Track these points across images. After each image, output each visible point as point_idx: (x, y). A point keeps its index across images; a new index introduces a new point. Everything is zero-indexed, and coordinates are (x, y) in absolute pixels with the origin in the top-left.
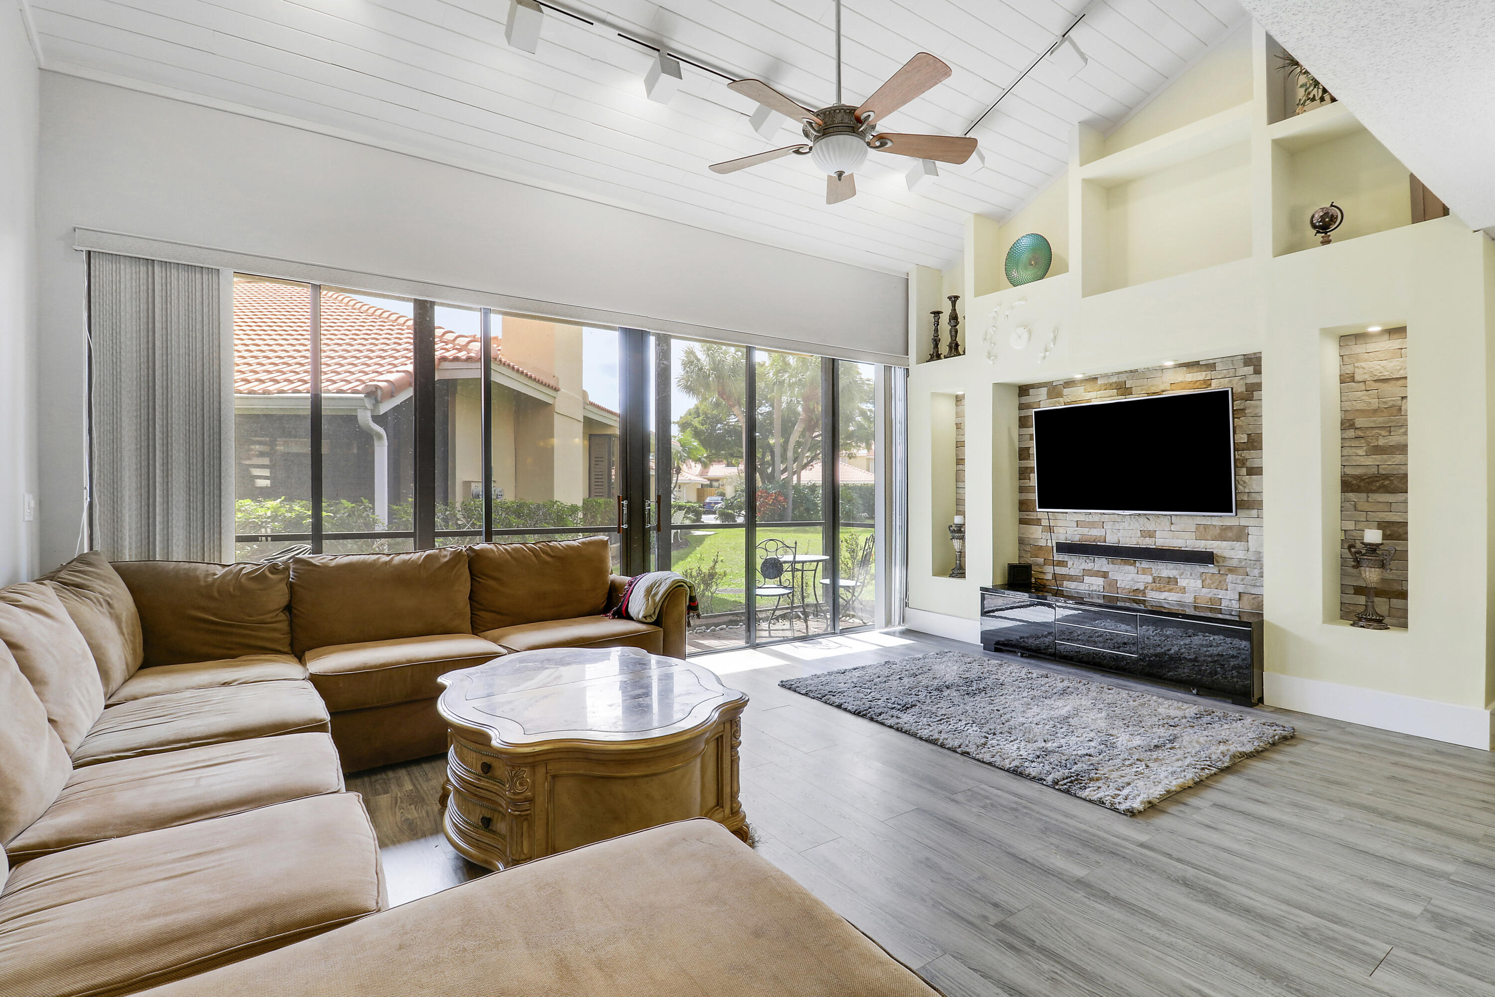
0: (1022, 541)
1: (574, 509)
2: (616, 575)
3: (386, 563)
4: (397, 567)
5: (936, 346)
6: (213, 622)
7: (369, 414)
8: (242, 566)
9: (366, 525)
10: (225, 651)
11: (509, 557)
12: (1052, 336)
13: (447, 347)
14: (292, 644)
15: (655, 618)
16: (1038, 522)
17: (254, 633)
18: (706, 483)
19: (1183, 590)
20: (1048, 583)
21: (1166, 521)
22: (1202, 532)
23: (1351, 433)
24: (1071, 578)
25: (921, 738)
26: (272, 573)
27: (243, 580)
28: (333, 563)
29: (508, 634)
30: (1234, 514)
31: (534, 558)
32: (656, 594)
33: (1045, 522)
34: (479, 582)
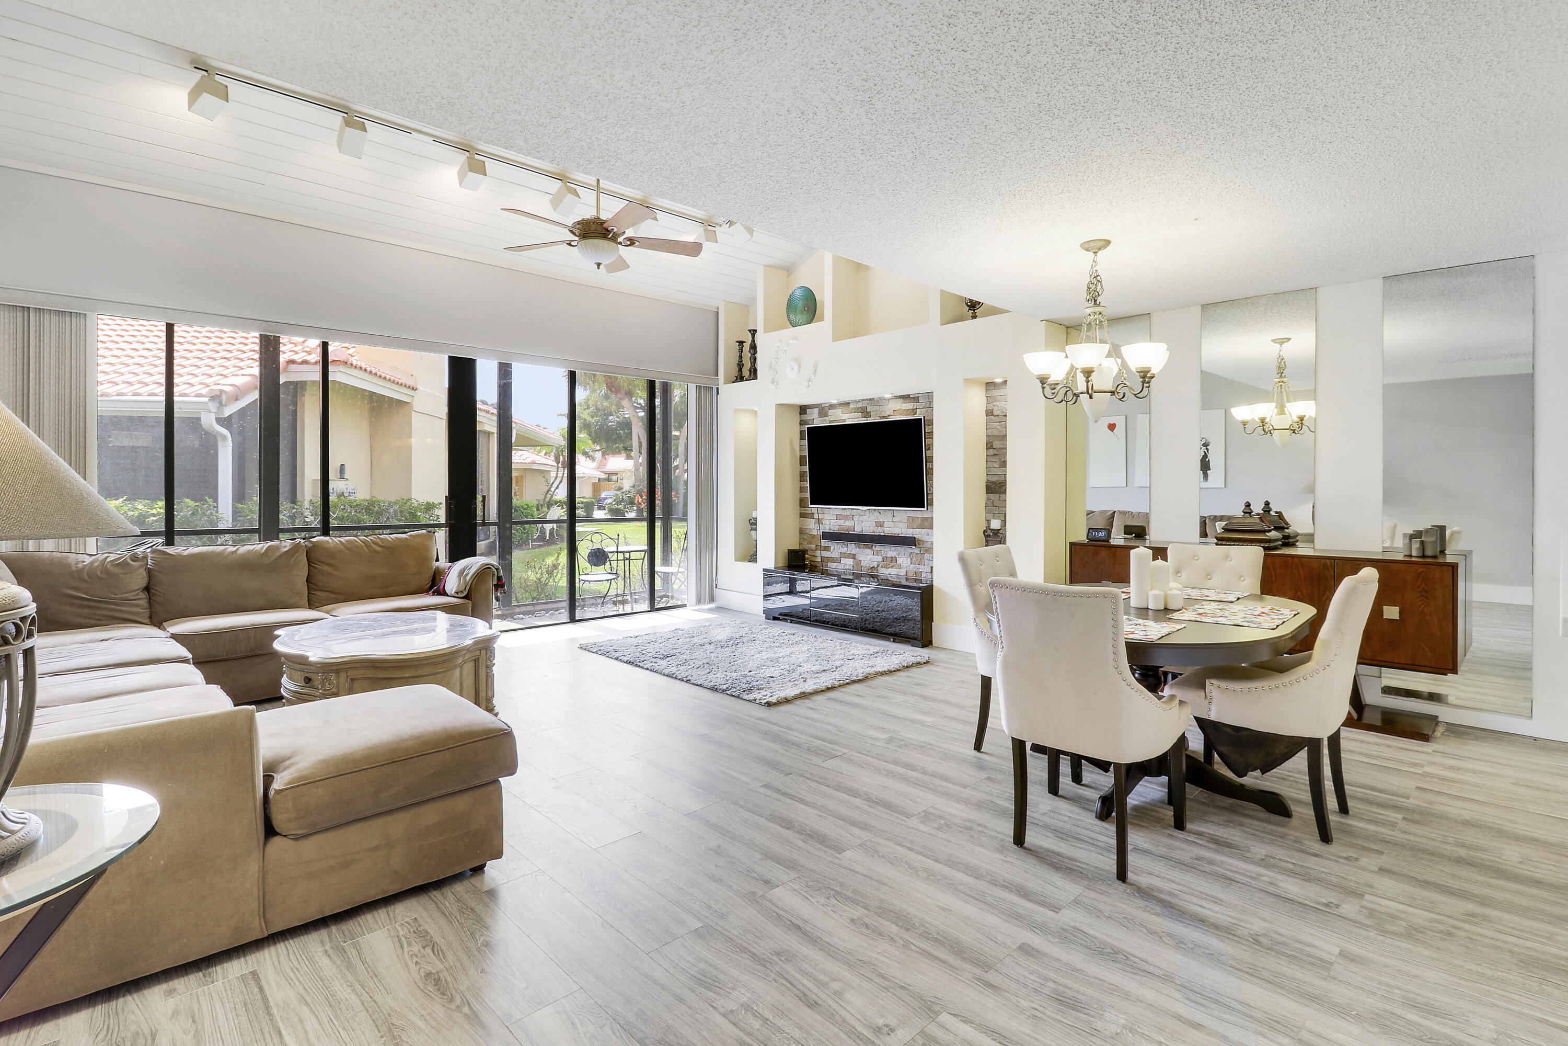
0: (802, 532)
1: (429, 507)
2: (443, 563)
3: (233, 553)
4: (243, 555)
5: (740, 370)
6: (88, 600)
7: (213, 417)
8: (107, 555)
9: (211, 522)
10: (95, 622)
11: (342, 547)
12: (813, 370)
13: (296, 349)
14: (150, 617)
15: (465, 593)
16: (811, 516)
17: (118, 608)
18: (602, 477)
19: (900, 567)
20: (818, 565)
21: (890, 514)
22: (911, 522)
23: (991, 452)
24: (833, 560)
25: (664, 675)
26: (133, 560)
27: (109, 566)
28: (186, 553)
29: (339, 608)
30: (926, 509)
31: (365, 548)
32: (467, 575)
33: (816, 516)
34: (314, 567)
